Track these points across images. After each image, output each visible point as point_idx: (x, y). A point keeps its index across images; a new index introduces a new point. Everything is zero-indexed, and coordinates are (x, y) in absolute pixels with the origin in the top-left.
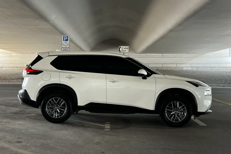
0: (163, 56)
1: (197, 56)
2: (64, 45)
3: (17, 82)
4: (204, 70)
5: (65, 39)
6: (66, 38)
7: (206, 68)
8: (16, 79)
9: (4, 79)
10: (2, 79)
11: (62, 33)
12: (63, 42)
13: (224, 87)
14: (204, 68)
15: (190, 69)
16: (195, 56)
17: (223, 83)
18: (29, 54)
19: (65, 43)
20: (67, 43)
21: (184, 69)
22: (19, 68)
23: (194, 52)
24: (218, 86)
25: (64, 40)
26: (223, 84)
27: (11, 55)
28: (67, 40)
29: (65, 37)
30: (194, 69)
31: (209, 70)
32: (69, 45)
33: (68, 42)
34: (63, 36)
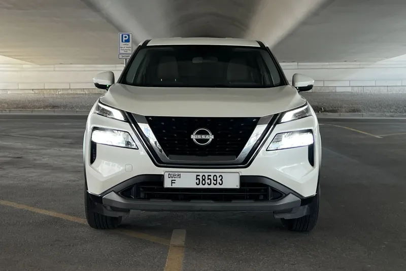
0: (300, 67)
1: (361, 66)
2: (122, 49)
3: (46, 112)
4: (375, 91)
5: (124, 39)
6: (126, 37)
7: (377, 88)
8: (44, 107)
9: (22, 108)
10: (20, 107)
11: (119, 29)
12: (122, 44)
13: (393, 117)
14: (375, 88)
15: (349, 90)
16: (358, 67)
17: (392, 110)
18: (54, 65)
19: (124, 46)
20: (127, 46)
21: (338, 90)
22: (36, 91)
23: (355, 60)
24: (382, 116)
25: (122, 42)
26: (392, 112)
27: (22, 68)
28: (128, 41)
29: (124, 36)
30: (356, 90)
31: (384, 91)
32: (131, 49)
33: (130, 44)
34: (121, 35)
